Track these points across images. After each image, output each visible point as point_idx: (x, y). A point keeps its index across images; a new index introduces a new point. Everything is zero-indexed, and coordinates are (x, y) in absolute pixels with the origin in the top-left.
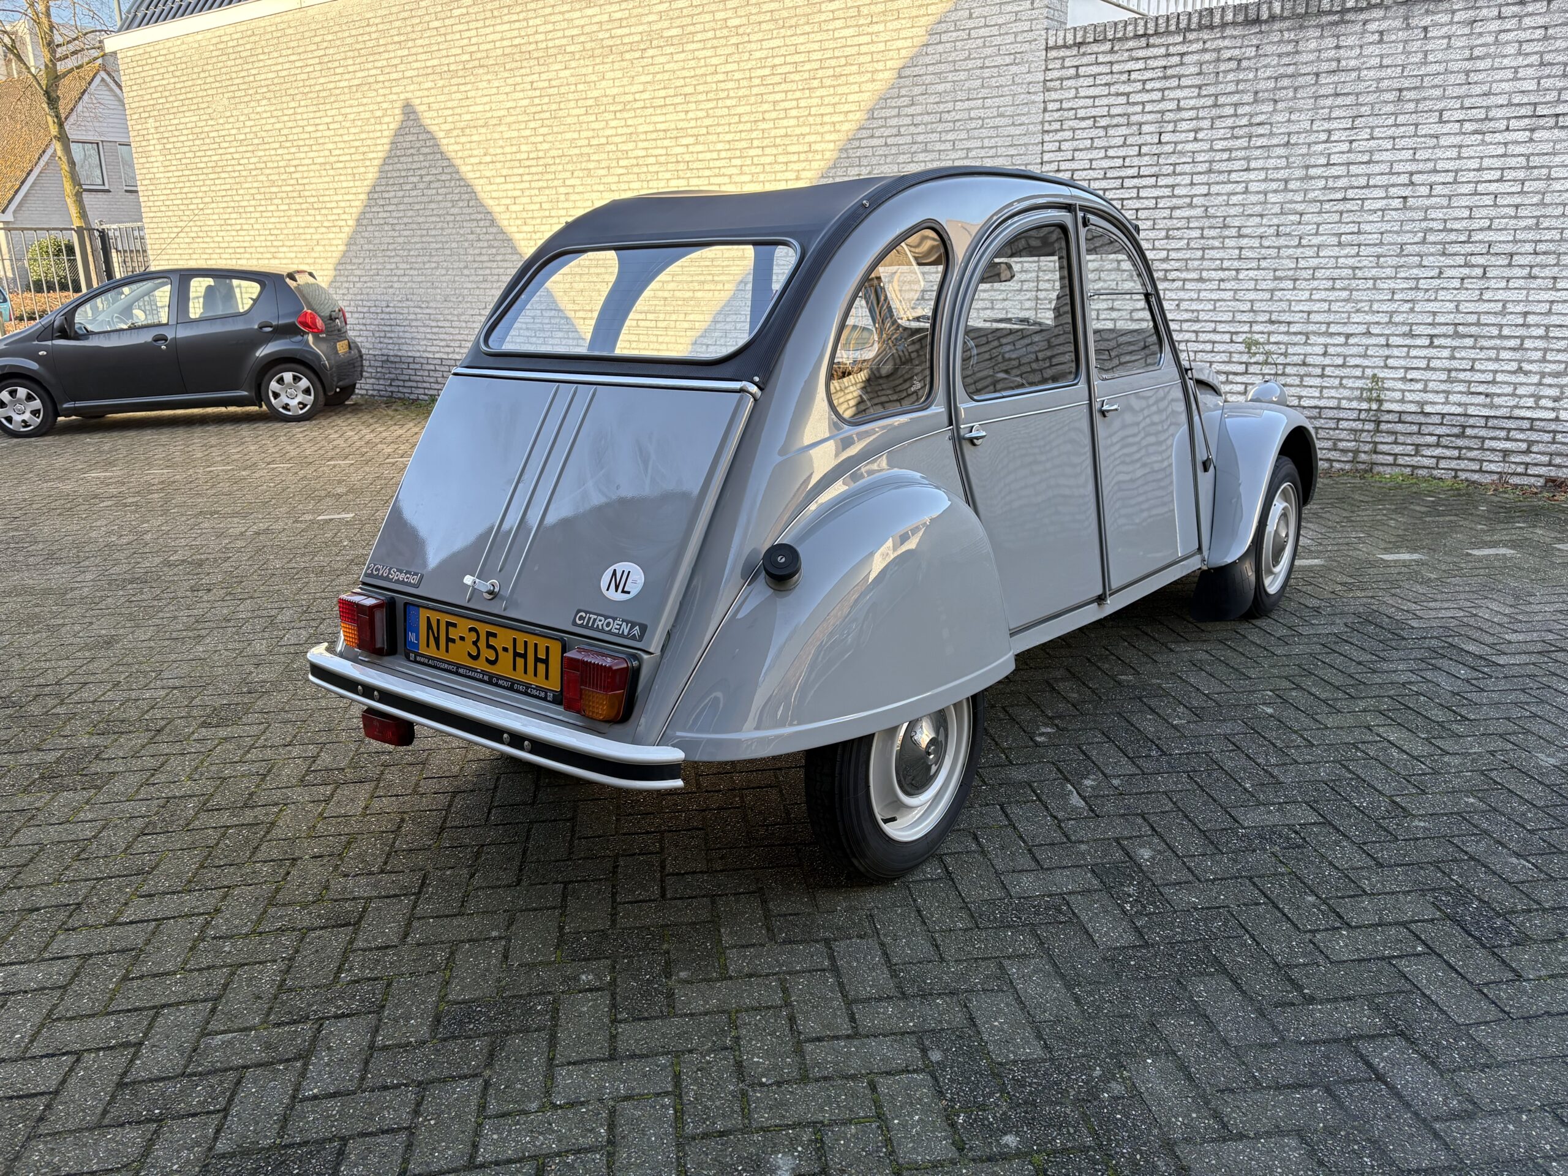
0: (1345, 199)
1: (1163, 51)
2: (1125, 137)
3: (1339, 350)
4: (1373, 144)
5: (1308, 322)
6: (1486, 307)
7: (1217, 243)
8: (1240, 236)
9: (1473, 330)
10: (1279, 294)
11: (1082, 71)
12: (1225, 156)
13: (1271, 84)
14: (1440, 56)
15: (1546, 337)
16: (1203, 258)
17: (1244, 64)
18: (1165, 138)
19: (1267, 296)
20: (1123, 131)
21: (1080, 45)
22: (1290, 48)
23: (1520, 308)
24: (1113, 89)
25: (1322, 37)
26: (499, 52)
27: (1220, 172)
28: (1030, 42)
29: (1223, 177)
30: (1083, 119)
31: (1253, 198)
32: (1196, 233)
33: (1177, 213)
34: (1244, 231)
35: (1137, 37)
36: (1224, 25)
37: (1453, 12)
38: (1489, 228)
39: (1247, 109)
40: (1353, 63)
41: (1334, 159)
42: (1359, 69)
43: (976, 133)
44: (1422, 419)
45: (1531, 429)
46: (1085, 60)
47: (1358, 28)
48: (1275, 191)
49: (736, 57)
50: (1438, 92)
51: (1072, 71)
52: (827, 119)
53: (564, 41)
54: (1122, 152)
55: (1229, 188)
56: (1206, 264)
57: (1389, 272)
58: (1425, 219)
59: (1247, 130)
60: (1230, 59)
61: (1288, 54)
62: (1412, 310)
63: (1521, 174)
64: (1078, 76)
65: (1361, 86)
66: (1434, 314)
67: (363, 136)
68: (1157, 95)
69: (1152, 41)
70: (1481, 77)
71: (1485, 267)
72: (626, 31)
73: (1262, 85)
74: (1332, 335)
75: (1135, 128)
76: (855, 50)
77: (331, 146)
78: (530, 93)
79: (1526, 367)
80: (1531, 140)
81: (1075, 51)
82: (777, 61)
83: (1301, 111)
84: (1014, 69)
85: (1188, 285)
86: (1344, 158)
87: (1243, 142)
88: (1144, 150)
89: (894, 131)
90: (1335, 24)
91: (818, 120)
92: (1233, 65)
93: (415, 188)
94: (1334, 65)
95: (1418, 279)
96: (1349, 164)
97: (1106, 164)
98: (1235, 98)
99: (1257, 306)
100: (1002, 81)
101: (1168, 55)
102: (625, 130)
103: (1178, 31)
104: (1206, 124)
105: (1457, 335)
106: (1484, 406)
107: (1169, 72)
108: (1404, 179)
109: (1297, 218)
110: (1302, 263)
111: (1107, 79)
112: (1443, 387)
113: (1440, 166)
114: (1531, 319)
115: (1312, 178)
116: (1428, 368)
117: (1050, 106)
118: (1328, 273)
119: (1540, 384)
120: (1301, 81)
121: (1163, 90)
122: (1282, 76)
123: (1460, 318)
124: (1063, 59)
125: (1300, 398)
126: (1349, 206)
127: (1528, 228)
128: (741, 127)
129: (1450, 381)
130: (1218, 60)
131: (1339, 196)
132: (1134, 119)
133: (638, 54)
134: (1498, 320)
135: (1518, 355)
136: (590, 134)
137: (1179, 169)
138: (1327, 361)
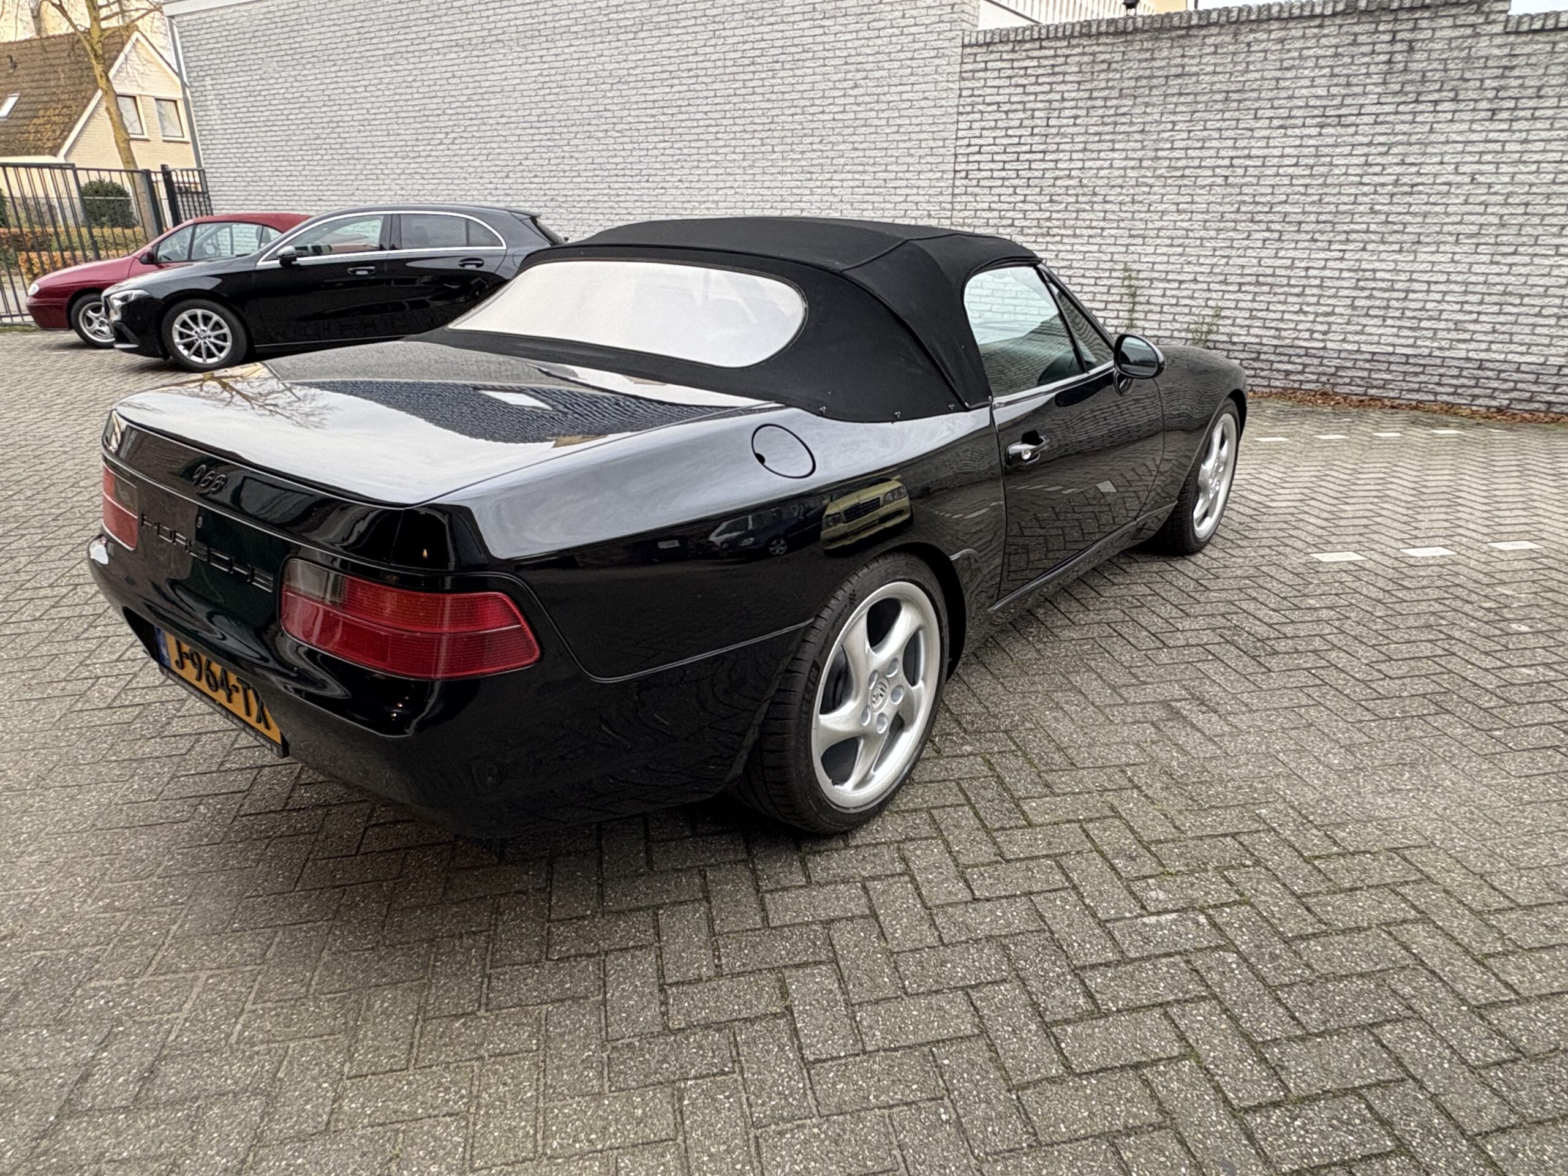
0: (1183, 176)
1: (1052, 52)
2: (1022, 120)
3: (1174, 292)
4: (1205, 133)
5: (1152, 270)
6: (1279, 262)
7: (1087, 207)
8: (1105, 202)
9: (1270, 280)
10: (1132, 248)
11: (990, 65)
12: (1097, 138)
13: (1132, 83)
14: (1259, 66)
15: (1320, 286)
16: (1077, 219)
17: (1114, 66)
18: (1052, 122)
19: (1123, 249)
20: (1021, 115)
21: (988, 44)
22: (1148, 55)
23: (1303, 264)
24: (1013, 81)
25: (1172, 47)
26: (514, 29)
27: (1092, 151)
28: (950, 40)
29: (1095, 155)
30: (989, 104)
31: (1117, 173)
32: (1073, 199)
33: (1059, 183)
34: (1108, 198)
35: (1032, 40)
36: (1099, 34)
37: (1270, 32)
38: (1286, 202)
39: (1114, 102)
40: (1194, 69)
41: (1177, 145)
42: (1197, 74)
43: (905, 113)
44: (1231, 347)
45: (1306, 355)
46: (992, 57)
47: (1198, 41)
48: (1133, 168)
49: (713, 42)
50: (1255, 95)
51: (982, 65)
52: (786, 96)
53: (569, 22)
54: (1018, 132)
55: (1099, 164)
56: (1080, 223)
57: (1213, 234)
58: (1240, 194)
59: (1113, 119)
60: (1103, 62)
61: (1146, 60)
62: (1227, 264)
63: (1311, 161)
64: (986, 69)
65: (1199, 89)
66: (1243, 267)
67: (397, 97)
68: (1047, 88)
69: (1044, 44)
70: (1288, 83)
71: (1281, 232)
72: (622, 16)
73: (1126, 84)
74: (1169, 281)
75: (1029, 113)
76: (810, 40)
77: (368, 106)
78: (540, 66)
79: (1306, 308)
80: (1320, 134)
81: (984, 49)
82: (746, 47)
83: (1154, 105)
84: (937, 61)
85: (1065, 240)
86: (1183, 144)
87: (1109, 128)
88: (1036, 131)
89: (841, 109)
90: (1182, 37)
91: (780, 96)
92: (1105, 66)
93: (441, 144)
94: (1180, 70)
95: (1232, 240)
96: (1187, 149)
97: (1006, 141)
98: (1106, 93)
99: (1116, 257)
100: (927, 70)
101: (1055, 56)
102: (621, 100)
103: (1064, 37)
104: (1083, 112)
105: (1258, 284)
106: (1274, 337)
107: (1057, 69)
108: (1227, 162)
109: (1147, 189)
110: (1150, 225)
111: (1009, 72)
112: (1247, 322)
113: (1254, 152)
114: (1311, 272)
115: (1159, 158)
116: (1236, 308)
117: (965, 93)
118: (1169, 233)
119: (1314, 322)
120: (1155, 82)
121: (1051, 84)
122: (1140, 77)
123: (1261, 270)
124: (975, 55)
125: (1144, 329)
126: (1186, 182)
127: (1313, 203)
128: (717, 100)
129: (1251, 318)
130: (1094, 62)
131: (1179, 173)
132: (1028, 106)
133: (631, 36)
134: (1288, 272)
135: (1300, 300)
136: (591, 102)
137: (1062, 147)
138: (1165, 301)
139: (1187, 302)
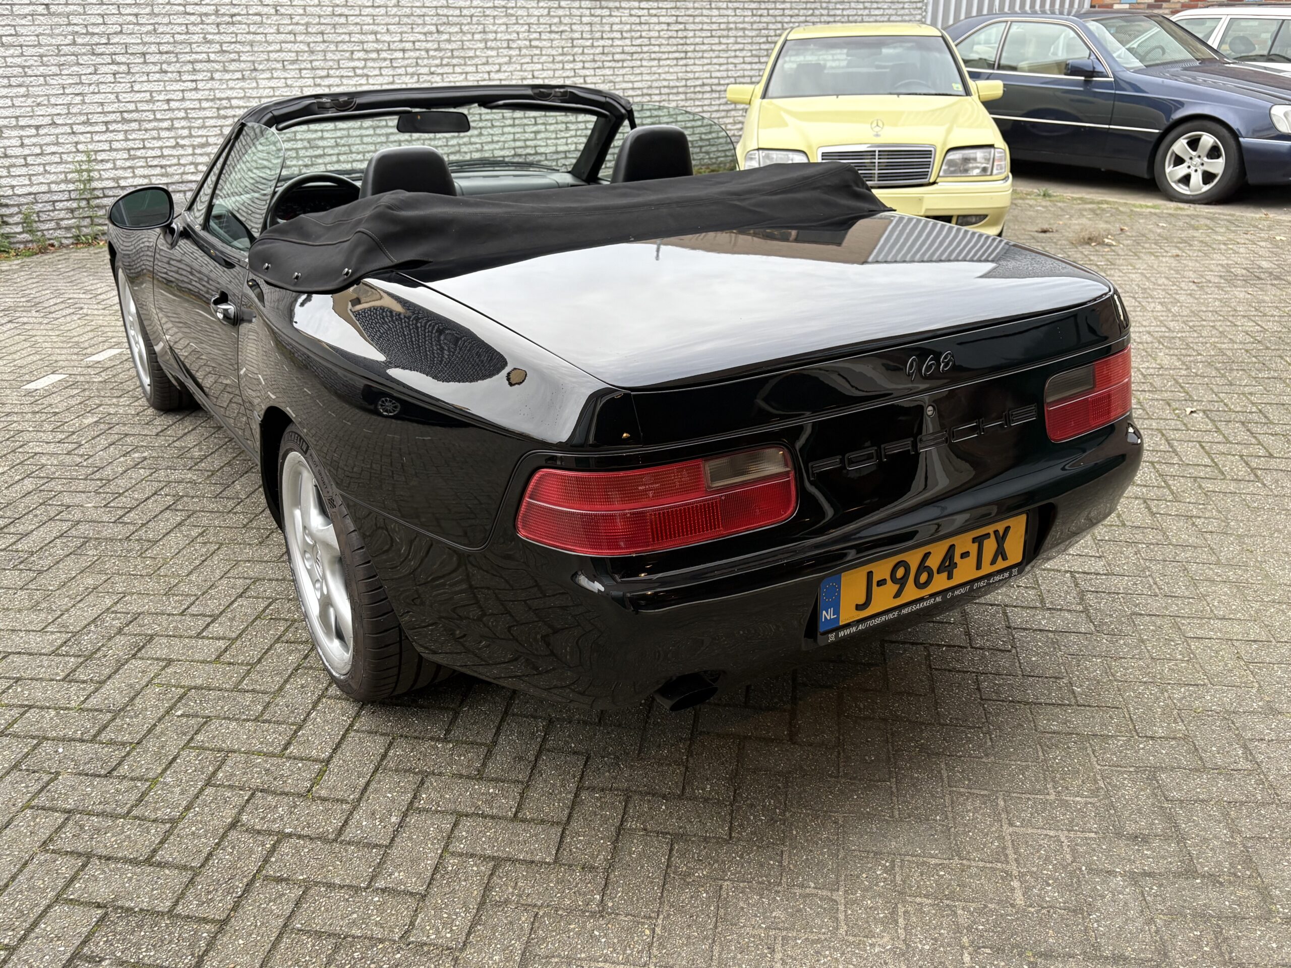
95: (79, 75)
112: (128, 164)
114: (173, 105)
116: (111, 150)
123: (122, 107)
127: (148, 33)
129: (131, 158)
139: (54, 149)
